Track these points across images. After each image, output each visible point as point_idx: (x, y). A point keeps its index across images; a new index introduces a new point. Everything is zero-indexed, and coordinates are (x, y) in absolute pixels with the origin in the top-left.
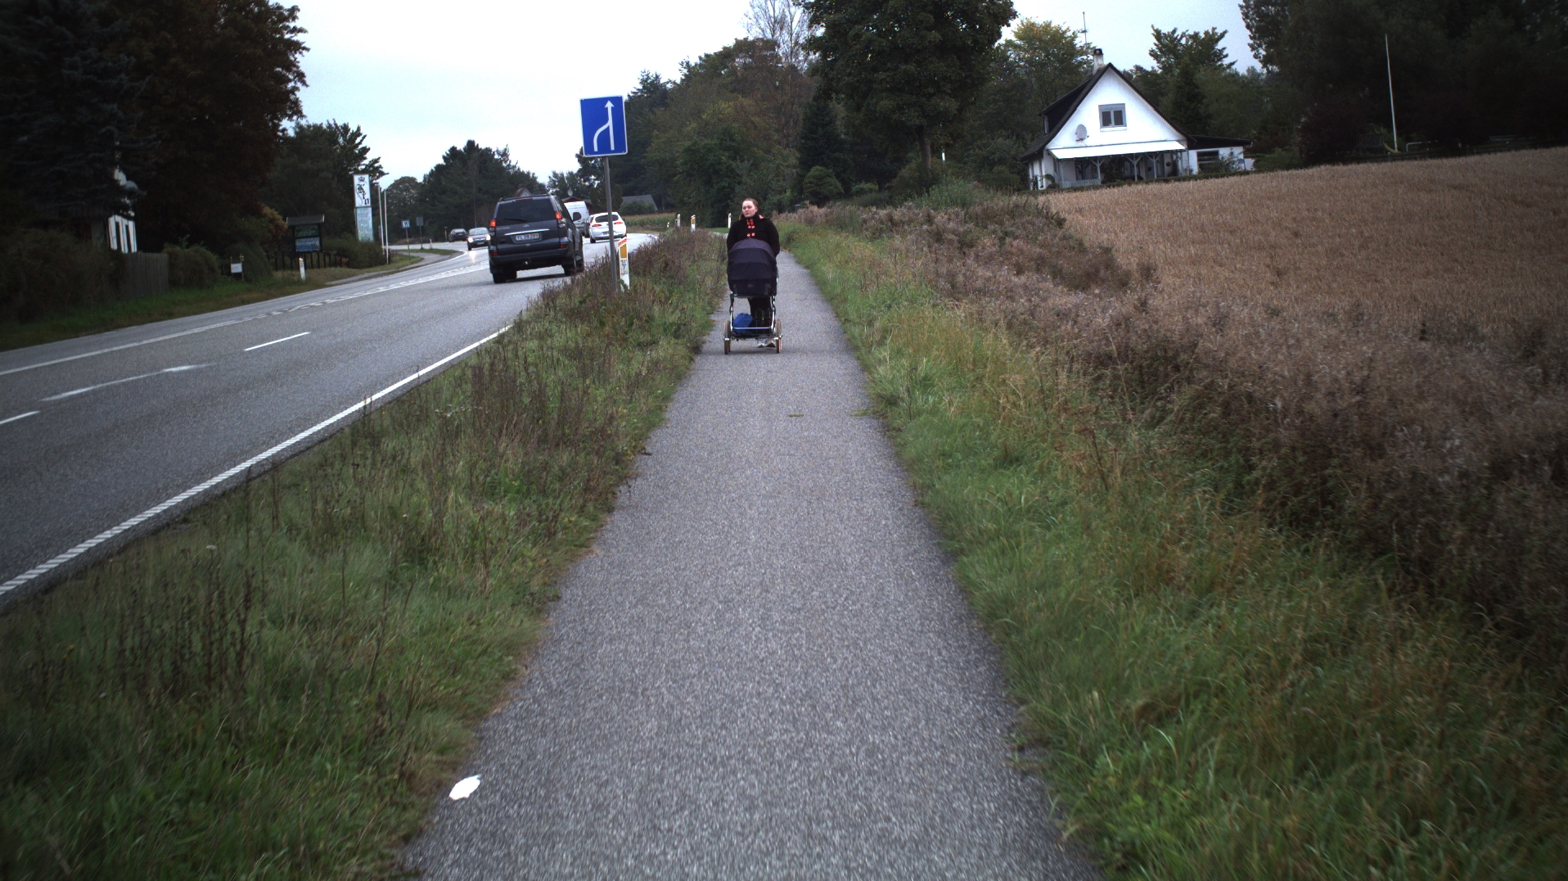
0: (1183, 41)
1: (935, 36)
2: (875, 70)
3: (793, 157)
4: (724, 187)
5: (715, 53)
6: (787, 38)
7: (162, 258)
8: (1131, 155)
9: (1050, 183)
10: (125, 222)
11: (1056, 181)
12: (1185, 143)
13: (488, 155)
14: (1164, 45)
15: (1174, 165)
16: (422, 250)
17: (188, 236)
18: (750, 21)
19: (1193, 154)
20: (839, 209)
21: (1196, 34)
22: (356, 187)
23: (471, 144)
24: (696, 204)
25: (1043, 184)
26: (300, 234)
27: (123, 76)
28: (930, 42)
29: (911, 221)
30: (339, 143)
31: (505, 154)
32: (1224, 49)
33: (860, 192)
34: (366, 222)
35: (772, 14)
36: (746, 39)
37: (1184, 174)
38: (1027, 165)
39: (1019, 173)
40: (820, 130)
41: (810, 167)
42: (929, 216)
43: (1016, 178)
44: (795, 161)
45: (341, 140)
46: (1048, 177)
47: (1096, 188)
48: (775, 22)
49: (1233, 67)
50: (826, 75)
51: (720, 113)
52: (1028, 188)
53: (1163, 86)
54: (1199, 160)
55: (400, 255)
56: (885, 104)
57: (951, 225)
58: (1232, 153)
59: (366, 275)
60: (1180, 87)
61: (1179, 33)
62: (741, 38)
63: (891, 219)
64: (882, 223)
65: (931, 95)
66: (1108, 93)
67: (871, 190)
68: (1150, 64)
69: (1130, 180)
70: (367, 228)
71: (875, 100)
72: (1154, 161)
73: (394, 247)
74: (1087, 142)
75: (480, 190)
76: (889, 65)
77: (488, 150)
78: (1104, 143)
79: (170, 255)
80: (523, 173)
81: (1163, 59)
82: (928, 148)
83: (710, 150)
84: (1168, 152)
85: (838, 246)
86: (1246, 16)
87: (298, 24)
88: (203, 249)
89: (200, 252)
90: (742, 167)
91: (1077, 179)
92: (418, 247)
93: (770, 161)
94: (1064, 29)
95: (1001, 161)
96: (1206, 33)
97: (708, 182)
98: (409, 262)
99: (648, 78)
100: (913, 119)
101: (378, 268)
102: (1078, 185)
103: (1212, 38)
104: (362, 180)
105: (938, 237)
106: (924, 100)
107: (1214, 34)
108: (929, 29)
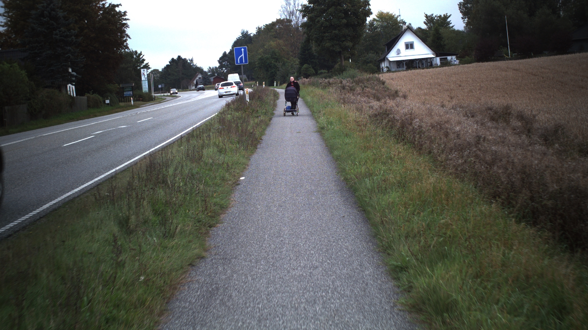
0: (436, 18)
1: (344, 21)
2: (324, 33)
3: (297, 61)
4: (273, 72)
5: (269, 24)
6: (294, 18)
7: (85, 98)
8: (416, 59)
9: (388, 69)
10: (72, 86)
11: (390, 69)
12: (435, 55)
13: (185, 61)
14: (428, 20)
15: (431, 62)
16: (164, 96)
17: (92, 91)
18: (281, 13)
19: (438, 59)
20: (312, 79)
21: (440, 16)
22: (142, 73)
23: (179, 57)
24: (263, 78)
25: (385, 70)
26: (126, 90)
27: (73, 37)
28: (343, 23)
29: (336, 83)
30: (134, 58)
31: (192, 60)
32: (450, 21)
33: (321, 73)
34: (146, 86)
35: (289, 11)
36: (280, 19)
37: (435, 66)
38: (380, 63)
39: (377, 66)
40: (307, 52)
41: (303, 65)
42: (341, 81)
43: (375, 68)
44: (298, 63)
45: (135, 56)
46: (387, 67)
47: (403, 71)
48: (290, 13)
49: (453, 27)
50: (308, 34)
51: (271, 46)
52: (380, 71)
53: (428, 34)
54: (440, 61)
55: (157, 98)
56: (328, 44)
57: (348, 84)
58: (452, 58)
59: (150, 104)
60: (434, 35)
61: (434, 16)
62: (278, 18)
63: (329, 82)
64: (326, 83)
65: (344, 41)
66: (408, 37)
67: (325, 73)
68: (424, 27)
69: (415, 68)
70: (146, 88)
71: (324, 43)
72: (424, 61)
73: (156, 95)
74: (400, 55)
75: (183, 74)
76: (329, 31)
77: (185, 59)
78: (407, 55)
79: (88, 97)
80: (198, 67)
81: (429, 25)
82: (343, 58)
83: (268, 59)
84: (429, 58)
85: (312, 91)
86: (460, 8)
87: (126, 17)
88: (97, 95)
89: (96, 96)
90: (279, 65)
91: (397, 68)
92: (162, 94)
93: (289, 63)
94: (393, 14)
95: (371, 62)
96: (444, 15)
97: (267, 70)
98: (161, 101)
99: (244, 32)
100: (338, 49)
101: (151, 102)
102: (397, 70)
103: (446, 17)
104: (144, 71)
105: (344, 88)
106: (341, 43)
107: (447, 15)
108: (343, 19)
